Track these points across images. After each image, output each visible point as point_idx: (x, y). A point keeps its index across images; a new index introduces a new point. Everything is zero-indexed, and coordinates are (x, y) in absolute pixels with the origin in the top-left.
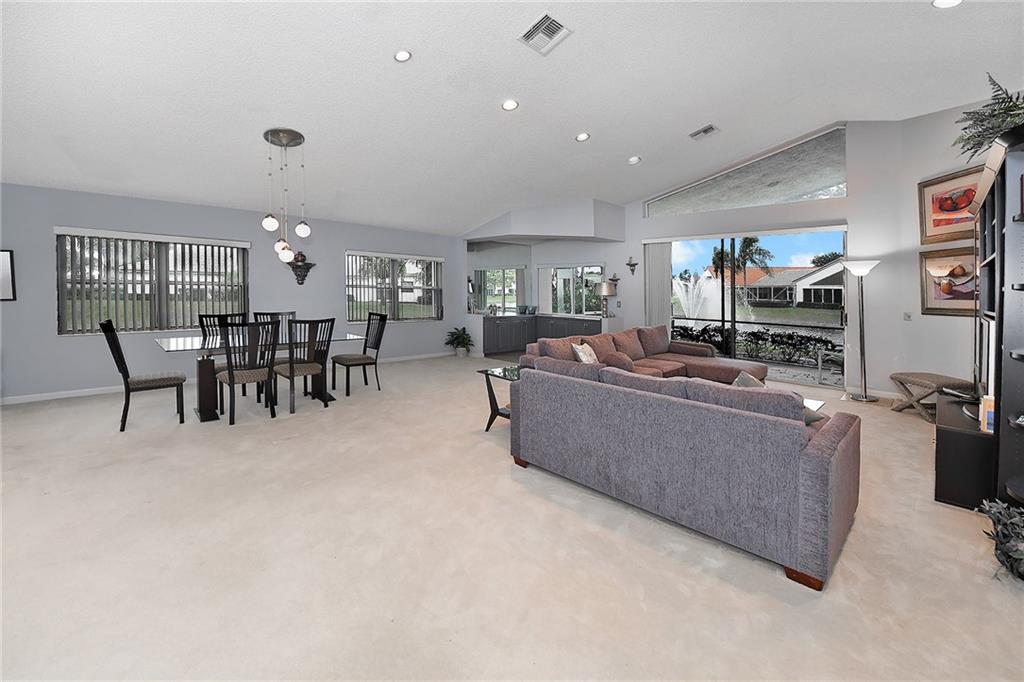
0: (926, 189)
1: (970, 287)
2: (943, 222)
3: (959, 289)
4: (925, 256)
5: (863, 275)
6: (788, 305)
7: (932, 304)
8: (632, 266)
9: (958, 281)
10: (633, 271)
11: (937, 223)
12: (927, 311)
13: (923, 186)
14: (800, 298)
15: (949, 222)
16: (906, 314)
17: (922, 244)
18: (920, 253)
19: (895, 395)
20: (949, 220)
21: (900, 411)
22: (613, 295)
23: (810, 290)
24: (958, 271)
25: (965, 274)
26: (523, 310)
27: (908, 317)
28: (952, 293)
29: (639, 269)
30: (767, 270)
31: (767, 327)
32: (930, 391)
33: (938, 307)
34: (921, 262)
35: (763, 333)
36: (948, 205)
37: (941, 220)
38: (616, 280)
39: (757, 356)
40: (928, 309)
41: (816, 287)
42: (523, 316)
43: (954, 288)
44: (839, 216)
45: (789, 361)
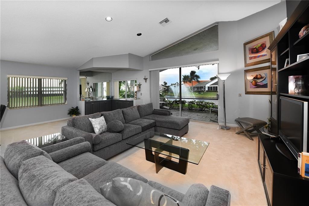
0: (246, 46)
1: (264, 82)
2: (253, 58)
3: (259, 83)
4: (246, 71)
5: (224, 80)
6: (203, 91)
8: (146, 79)
9: (259, 81)
10: (146, 81)
11: (251, 58)
12: (247, 93)
13: (245, 44)
14: (207, 89)
15: (255, 57)
16: (239, 94)
17: (245, 67)
18: (245, 70)
19: (236, 125)
20: (255, 56)
21: (239, 134)
22: (139, 91)
23: (209, 87)
24: (259, 76)
25: (262, 78)
26: (108, 97)
27: (240, 95)
28: (257, 86)
29: (148, 80)
30: (198, 81)
31: (195, 100)
32: (251, 126)
33: (251, 91)
34: (245, 73)
35: (193, 102)
36: (255, 51)
37: (252, 57)
38: (140, 85)
39: (192, 109)
40: (248, 92)
41: (211, 86)
42: (108, 100)
43: (257, 83)
44: (216, 58)
45: (201, 110)
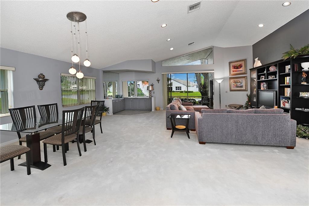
0: (231, 64)
1: (241, 85)
3: (239, 85)
4: (230, 78)
7: (233, 89)
8: (158, 81)
11: (233, 71)
12: (231, 90)
15: (236, 71)
16: (226, 91)
17: (230, 76)
22: (153, 89)
25: (240, 82)
28: (237, 86)
34: (230, 79)
36: (236, 67)
38: (153, 85)
44: (212, 69)
